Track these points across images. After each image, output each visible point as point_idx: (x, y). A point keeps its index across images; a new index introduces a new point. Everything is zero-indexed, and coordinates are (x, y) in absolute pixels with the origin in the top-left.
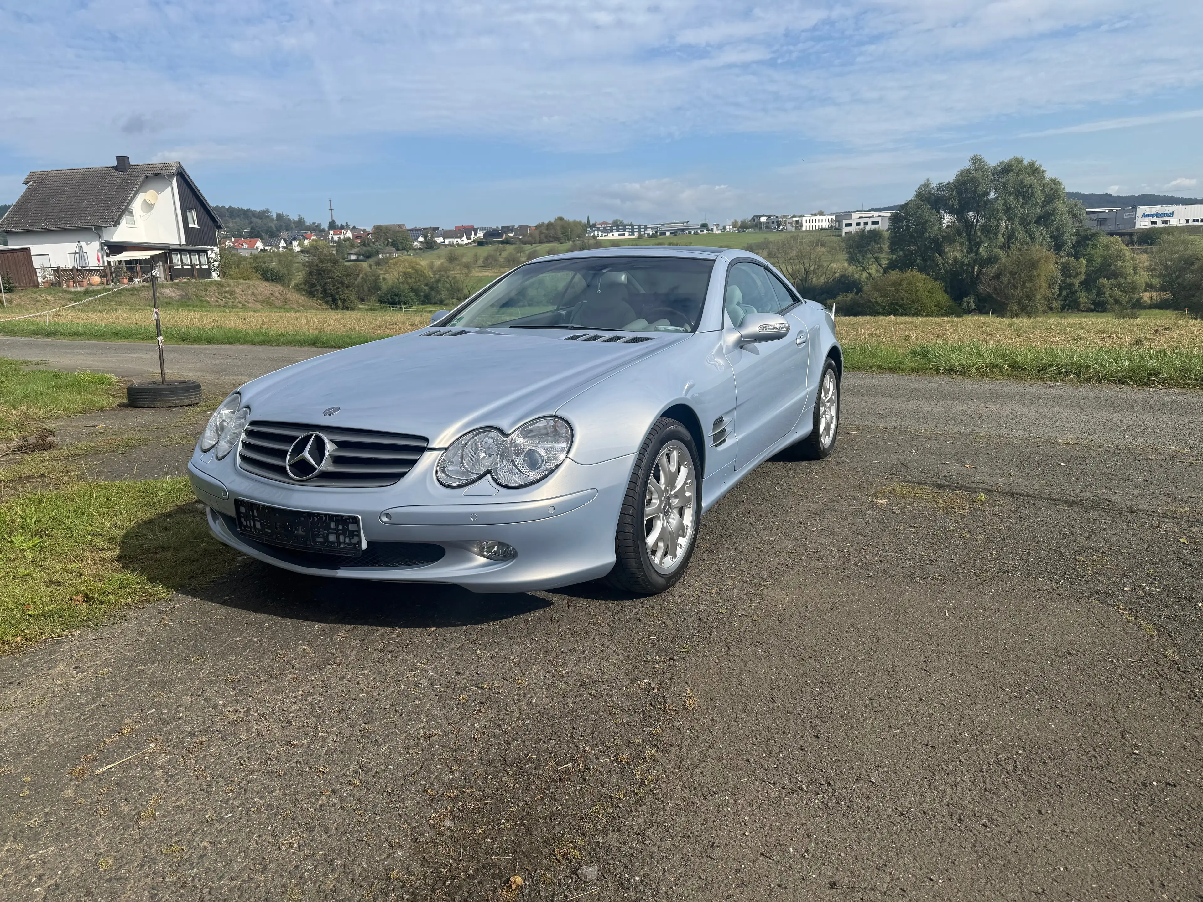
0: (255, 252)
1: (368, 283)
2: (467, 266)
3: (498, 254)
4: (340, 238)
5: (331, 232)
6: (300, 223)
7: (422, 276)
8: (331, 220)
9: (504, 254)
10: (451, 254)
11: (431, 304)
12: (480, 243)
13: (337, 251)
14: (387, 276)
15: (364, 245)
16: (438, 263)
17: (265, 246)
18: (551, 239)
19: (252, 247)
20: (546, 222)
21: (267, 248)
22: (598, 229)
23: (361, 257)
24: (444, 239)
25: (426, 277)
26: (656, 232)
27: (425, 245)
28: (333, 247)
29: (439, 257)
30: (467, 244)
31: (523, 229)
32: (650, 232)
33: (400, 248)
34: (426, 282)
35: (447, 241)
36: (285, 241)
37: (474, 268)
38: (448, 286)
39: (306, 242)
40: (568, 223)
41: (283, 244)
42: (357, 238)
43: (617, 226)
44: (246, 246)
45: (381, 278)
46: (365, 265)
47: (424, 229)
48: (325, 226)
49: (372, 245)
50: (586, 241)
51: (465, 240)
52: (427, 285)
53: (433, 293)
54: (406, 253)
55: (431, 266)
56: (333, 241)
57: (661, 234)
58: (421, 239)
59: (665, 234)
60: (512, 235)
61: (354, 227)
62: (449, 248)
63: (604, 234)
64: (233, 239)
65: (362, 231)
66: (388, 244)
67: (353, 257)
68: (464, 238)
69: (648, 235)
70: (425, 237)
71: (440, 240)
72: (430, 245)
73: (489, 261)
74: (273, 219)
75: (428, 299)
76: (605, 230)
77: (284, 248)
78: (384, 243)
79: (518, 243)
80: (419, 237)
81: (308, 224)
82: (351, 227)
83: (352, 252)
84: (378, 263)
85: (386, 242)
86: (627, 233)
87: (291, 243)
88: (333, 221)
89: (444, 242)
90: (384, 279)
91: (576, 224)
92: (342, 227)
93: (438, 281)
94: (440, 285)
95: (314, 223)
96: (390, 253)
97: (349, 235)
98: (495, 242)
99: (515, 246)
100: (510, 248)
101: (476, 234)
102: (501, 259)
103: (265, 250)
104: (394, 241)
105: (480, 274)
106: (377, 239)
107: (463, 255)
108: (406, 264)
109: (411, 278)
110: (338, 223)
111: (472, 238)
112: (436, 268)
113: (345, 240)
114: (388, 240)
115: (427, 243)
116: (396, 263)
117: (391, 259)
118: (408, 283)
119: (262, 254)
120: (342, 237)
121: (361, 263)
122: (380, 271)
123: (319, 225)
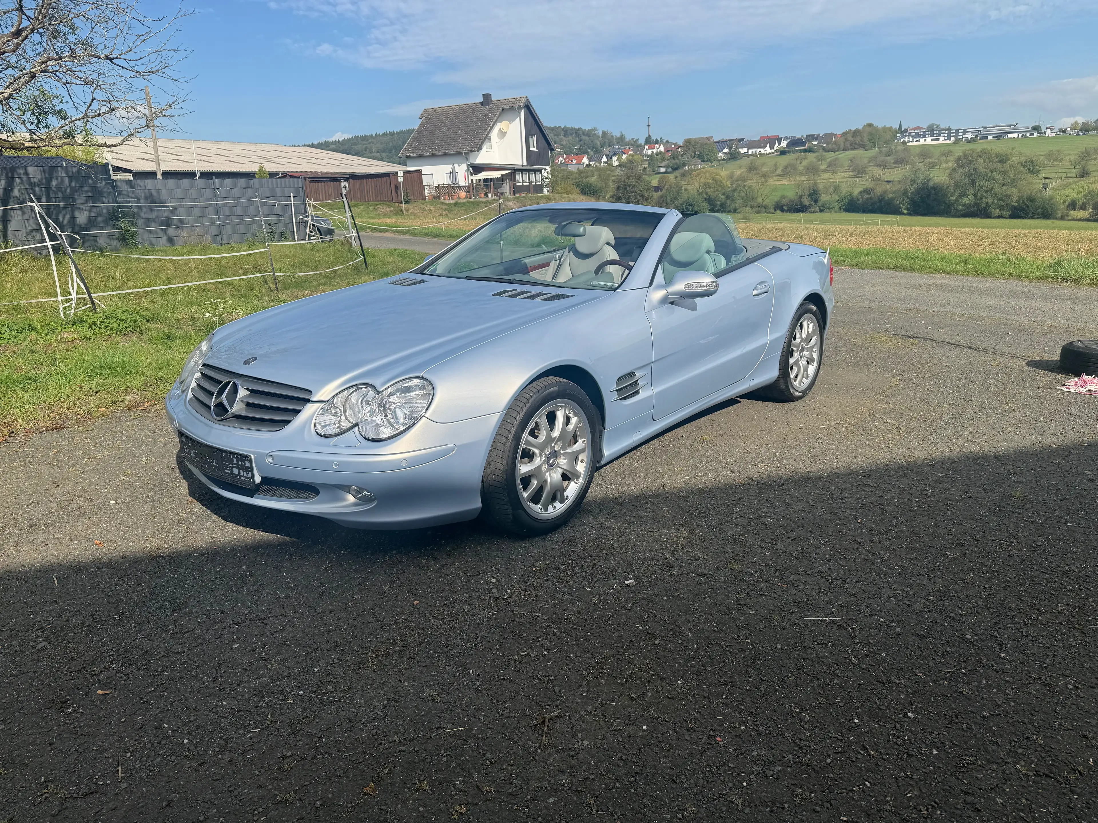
0: (581, 167)
1: (671, 194)
2: (764, 176)
3: (799, 162)
4: (653, 152)
5: (646, 147)
6: (621, 140)
7: (720, 186)
8: (647, 136)
9: (805, 163)
10: (751, 164)
11: (725, 212)
12: (783, 153)
13: (649, 164)
14: (689, 187)
15: (674, 158)
16: (738, 173)
17: (590, 161)
18: (856, 146)
19: (579, 162)
20: (853, 129)
21: (591, 163)
22: (910, 135)
23: (670, 170)
24: (748, 150)
25: (724, 187)
26: (976, 136)
27: (729, 156)
28: (646, 160)
29: (740, 168)
30: (769, 154)
31: (829, 136)
32: (969, 136)
33: (706, 160)
34: (723, 191)
35: (750, 152)
36: (607, 156)
37: (772, 177)
38: (743, 194)
39: (624, 157)
40: (877, 129)
41: (604, 159)
42: (668, 151)
43: (933, 130)
44: (574, 162)
45: (683, 188)
46: (671, 177)
47: (730, 140)
48: (642, 141)
49: (680, 158)
50: (893, 147)
51: (768, 149)
52: (724, 194)
53: (728, 202)
54: (710, 164)
55: (731, 176)
56: (647, 155)
57: (981, 138)
58: (726, 150)
59: (986, 138)
60: (815, 143)
61: (667, 141)
62: (751, 158)
63: (915, 140)
64: (565, 156)
65: (674, 144)
66: (694, 157)
67: (663, 170)
68: (768, 148)
69: (966, 139)
70: (730, 148)
71: (743, 151)
72: (734, 156)
73: (788, 169)
74: (599, 137)
75: (723, 208)
76: (917, 136)
77: (605, 162)
78: (691, 156)
79: (821, 150)
80: (724, 148)
81: (628, 140)
82: (664, 141)
83: (663, 164)
84: (683, 175)
85: (693, 154)
86: (941, 138)
87: (611, 158)
88: (650, 136)
89: (748, 152)
90: (686, 190)
91: (885, 129)
92: (657, 142)
93: (734, 191)
94: (736, 194)
95: (633, 139)
96: (695, 165)
97: (662, 148)
98: (797, 151)
99: (816, 154)
100: (811, 156)
101: (779, 144)
102: (801, 168)
103: (590, 165)
104: (700, 153)
105: (777, 183)
106: (685, 152)
107: (763, 165)
108: (707, 175)
109: (710, 188)
110: (654, 138)
111: (775, 148)
112: (735, 177)
113: (657, 154)
114: (695, 153)
115: (731, 154)
116: (698, 175)
117: (695, 170)
118: (707, 193)
119: (587, 169)
120: (655, 151)
121: (668, 175)
122: (683, 183)
123: (637, 140)
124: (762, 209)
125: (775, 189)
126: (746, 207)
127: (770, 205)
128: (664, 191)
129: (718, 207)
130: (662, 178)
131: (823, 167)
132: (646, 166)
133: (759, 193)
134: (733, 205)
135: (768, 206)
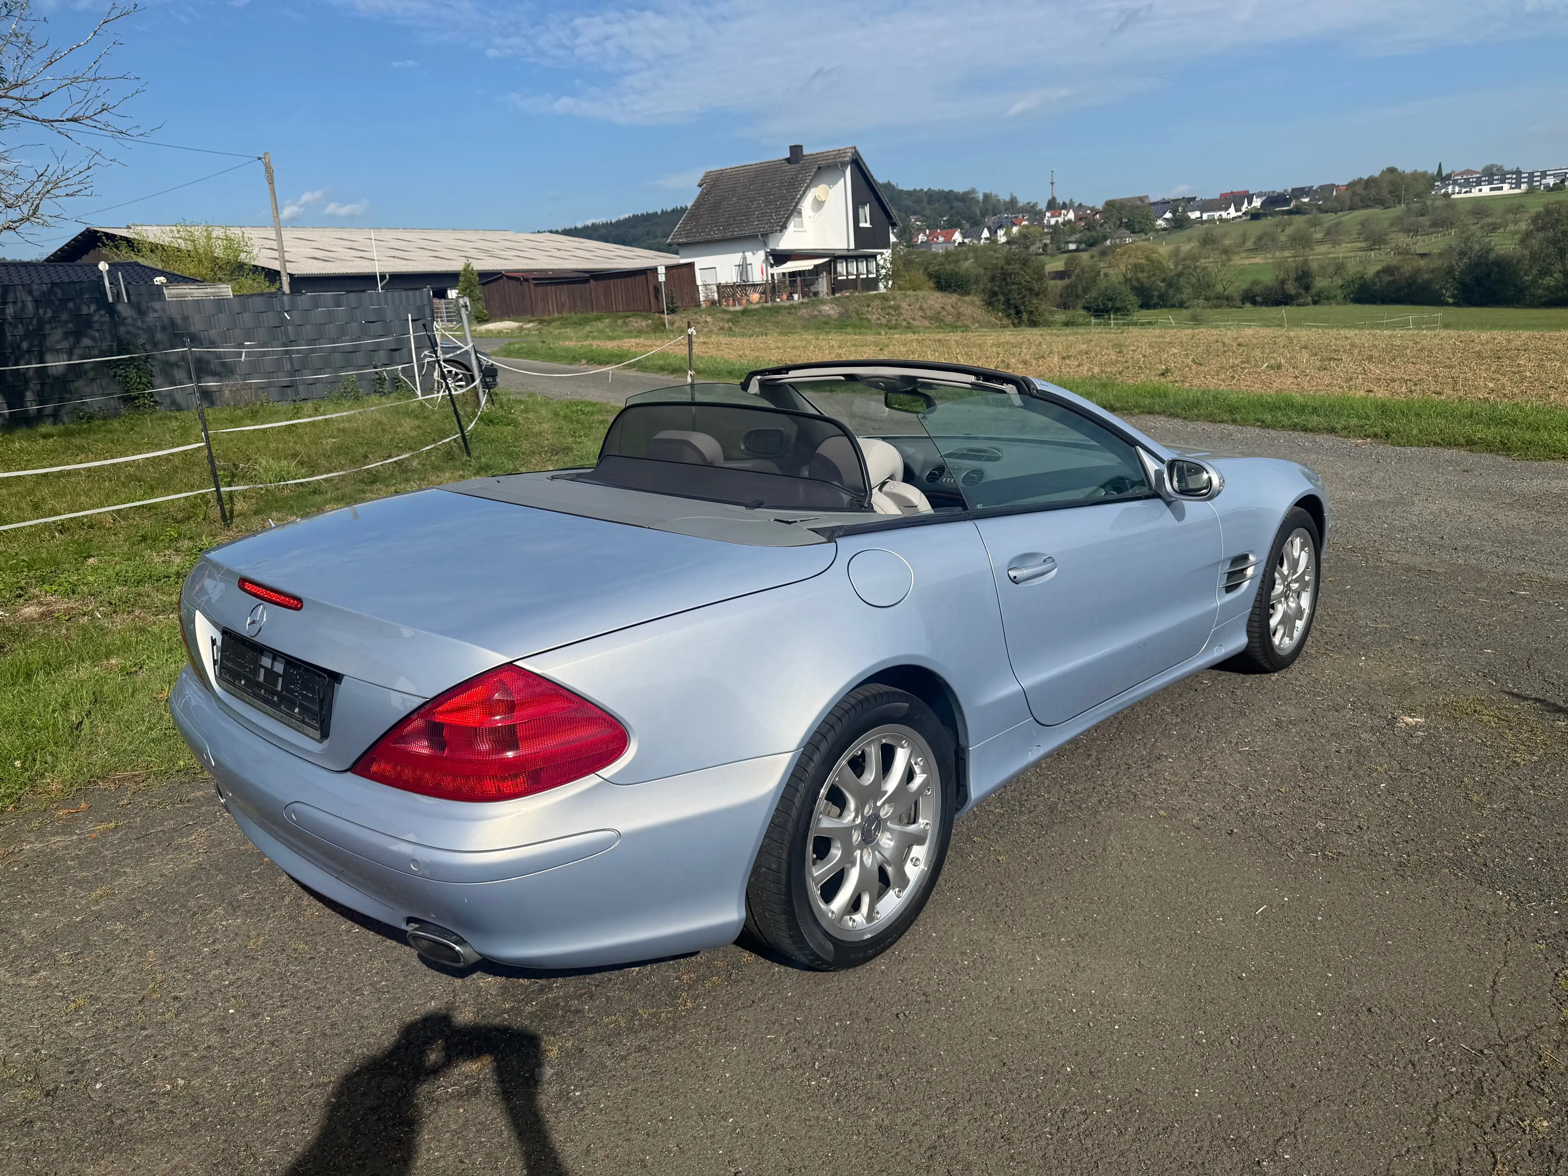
0: (951, 247)
1: (1084, 282)
2: (1226, 251)
3: (1279, 230)
4: (1057, 221)
5: (1048, 214)
6: (1011, 204)
7: (1158, 269)
8: (1050, 198)
9: (1289, 230)
10: (1207, 234)
11: (1165, 307)
12: (1255, 216)
13: (1052, 239)
14: (1111, 271)
15: (1089, 229)
16: (1186, 248)
17: (964, 238)
18: (1370, 203)
19: (948, 240)
20: (1365, 177)
21: (966, 240)
22: (1455, 183)
23: (1083, 246)
24: (1201, 214)
25: (1165, 269)
27: (1173, 224)
28: (1048, 233)
29: (1190, 240)
30: (1234, 218)
31: (1326, 189)
32: (1551, 181)
33: (1137, 230)
34: (1163, 276)
35: (1205, 216)
36: (989, 229)
37: (1238, 253)
38: (1194, 280)
39: (1015, 230)
40: (1403, 176)
41: (986, 234)
42: (1081, 219)
43: (1491, 174)
44: (941, 239)
45: (1102, 273)
46: (1085, 256)
47: (1174, 201)
48: (1043, 206)
49: (1098, 228)
50: (1429, 202)
51: (1232, 212)
52: (1164, 281)
53: (1171, 292)
54: (1143, 236)
55: (1176, 253)
56: (1049, 226)
58: (1168, 215)
60: (1306, 200)
61: (1080, 205)
62: (1206, 225)
63: (1464, 190)
64: (928, 231)
65: (1089, 208)
66: (1120, 226)
67: (1072, 247)
68: (1232, 210)
69: (1547, 187)
70: (1174, 212)
71: (1194, 215)
72: (1180, 223)
73: (1263, 242)
74: (978, 201)
75: (1163, 301)
76: (1467, 184)
77: (986, 239)
78: (1115, 224)
79: (1314, 211)
80: (1165, 213)
81: (1021, 204)
82: (1076, 205)
83: (1073, 238)
84: (1103, 254)
85: (1118, 223)
86: (1506, 187)
87: (996, 232)
88: (1054, 198)
89: (1201, 217)
90: (1106, 275)
91: (1416, 176)
92: (1064, 206)
93: (1180, 275)
94: (1182, 281)
95: (1029, 203)
96: (1121, 238)
97: (1071, 216)
98: (1277, 213)
99: (1308, 216)
100: (1299, 220)
101: (1250, 203)
102: (1283, 238)
103: (963, 243)
104: (1129, 220)
105: (1246, 262)
106: (1107, 219)
107: (1225, 235)
108: (1139, 253)
109: (1142, 272)
110: (1060, 201)
111: (1244, 209)
112: (1181, 255)
113: (1065, 224)
114: (1121, 220)
115: (1176, 220)
116: (1125, 253)
117: (1120, 246)
118: (1138, 280)
119: (959, 249)
120: (1060, 220)
121: (1081, 254)
122: (1102, 265)
123: (1036, 204)
124: (1222, 301)
125: (1242, 271)
126: (1198, 298)
127: (1235, 295)
128: (1073, 278)
129: (1155, 300)
130: (1070, 258)
131: (1319, 236)
132: (1048, 241)
133: (1219, 279)
134: (1178, 296)
135: (1232, 297)
